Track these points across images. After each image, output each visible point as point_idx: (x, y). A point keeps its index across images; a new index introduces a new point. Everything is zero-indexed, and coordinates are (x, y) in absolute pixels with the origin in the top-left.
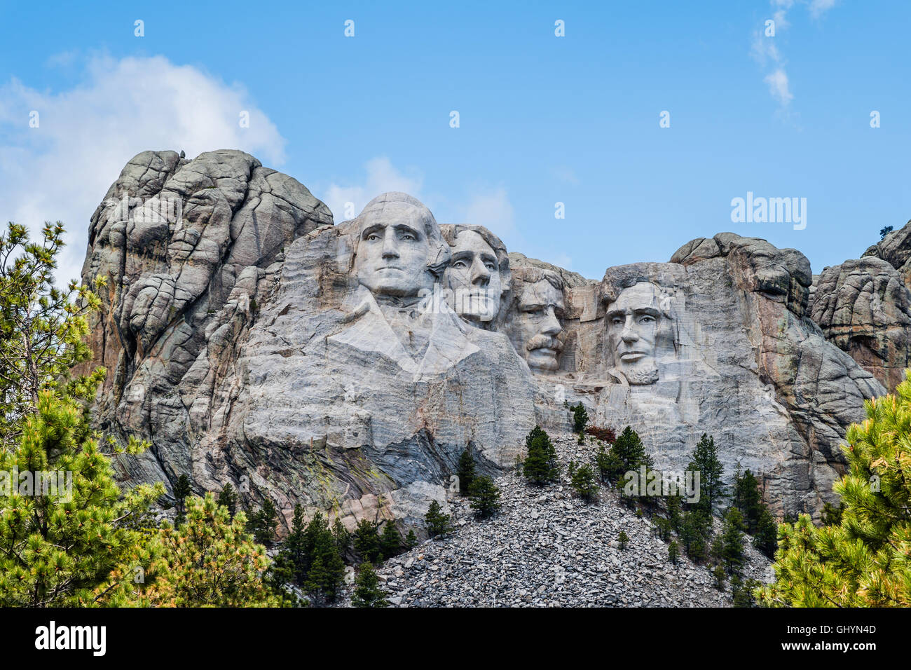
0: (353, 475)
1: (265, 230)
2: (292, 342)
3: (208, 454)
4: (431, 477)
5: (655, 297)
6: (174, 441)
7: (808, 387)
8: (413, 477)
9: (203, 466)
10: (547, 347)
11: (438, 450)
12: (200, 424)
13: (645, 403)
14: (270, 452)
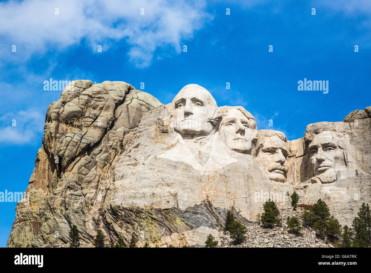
0: (166, 223)
1: (133, 115)
2: (138, 159)
3: (93, 218)
4: (210, 225)
5: (333, 138)
6: (77, 212)
8: (200, 224)
9: (90, 224)
10: (278, 169)
11: (214, 210)
12: (90, 202)
13: (330, 191)
14: (123, 213)
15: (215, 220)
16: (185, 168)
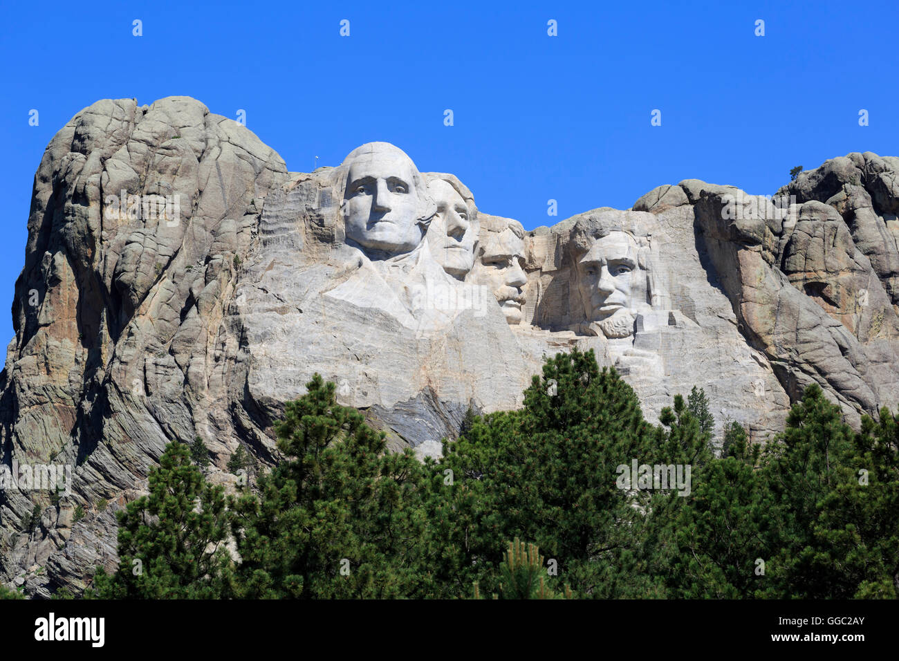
1: (228, 181)
2: (286, 298)
3: (210, 415)
4: (438, 436)
5: (629, 247)
6: (172, 402)
7: (788, 336)
8: (423, 436)
9: (206, 428)
10: (512, 299)
11: (442, 407)
13: (626, 355)
14: (278, 412)
15: (443, 426)
16: (382, 322)
